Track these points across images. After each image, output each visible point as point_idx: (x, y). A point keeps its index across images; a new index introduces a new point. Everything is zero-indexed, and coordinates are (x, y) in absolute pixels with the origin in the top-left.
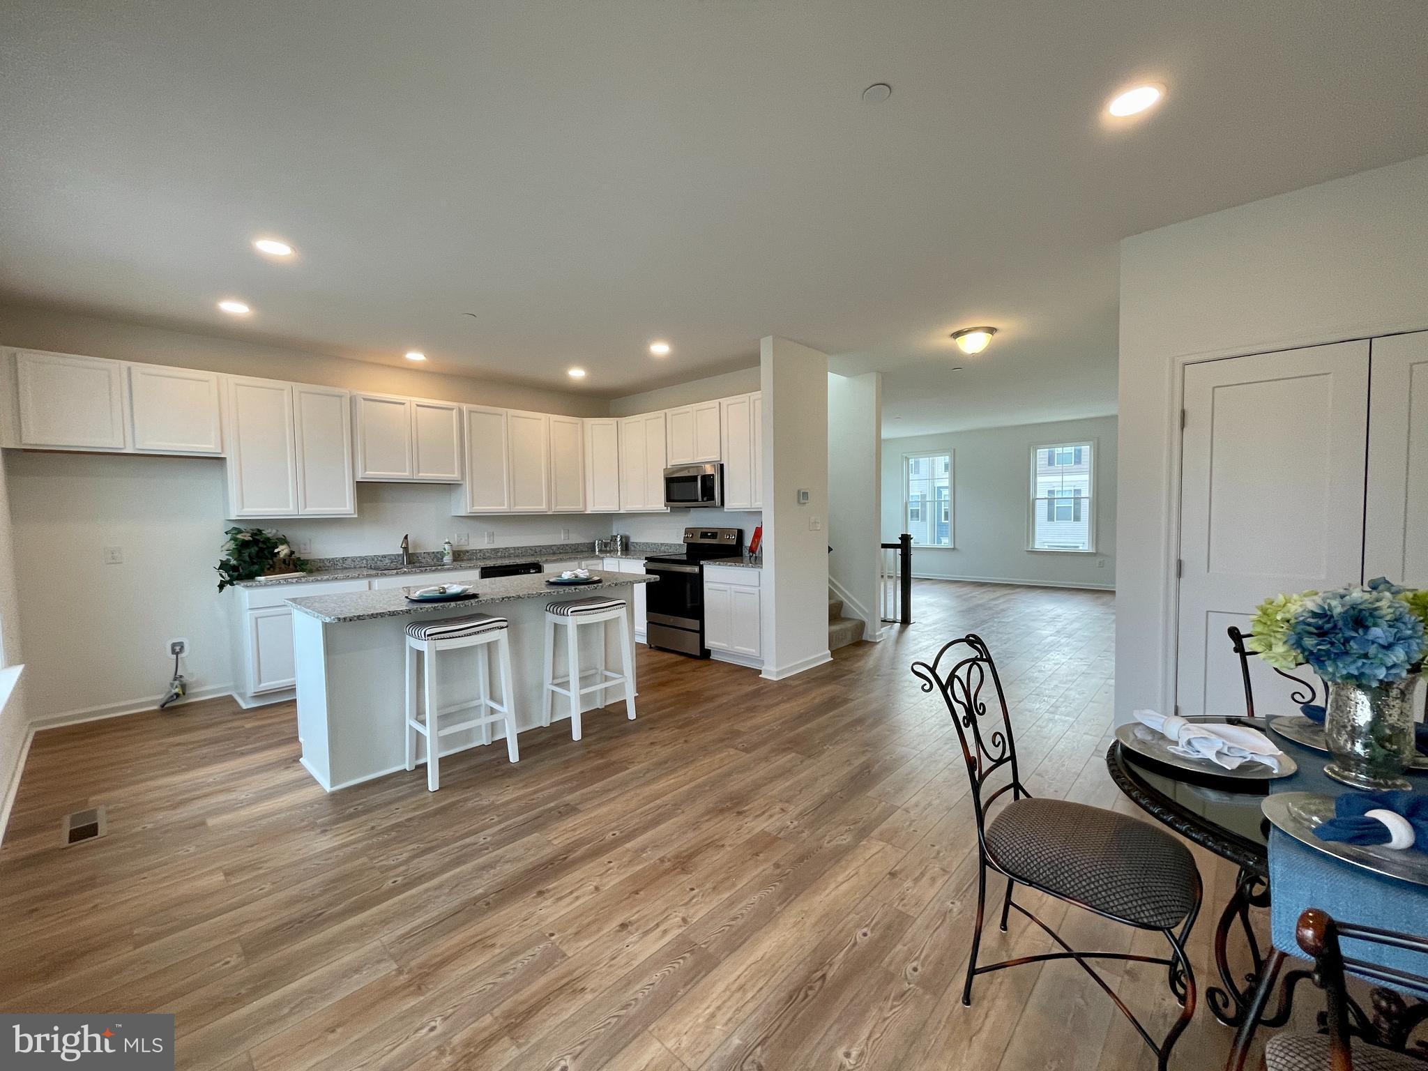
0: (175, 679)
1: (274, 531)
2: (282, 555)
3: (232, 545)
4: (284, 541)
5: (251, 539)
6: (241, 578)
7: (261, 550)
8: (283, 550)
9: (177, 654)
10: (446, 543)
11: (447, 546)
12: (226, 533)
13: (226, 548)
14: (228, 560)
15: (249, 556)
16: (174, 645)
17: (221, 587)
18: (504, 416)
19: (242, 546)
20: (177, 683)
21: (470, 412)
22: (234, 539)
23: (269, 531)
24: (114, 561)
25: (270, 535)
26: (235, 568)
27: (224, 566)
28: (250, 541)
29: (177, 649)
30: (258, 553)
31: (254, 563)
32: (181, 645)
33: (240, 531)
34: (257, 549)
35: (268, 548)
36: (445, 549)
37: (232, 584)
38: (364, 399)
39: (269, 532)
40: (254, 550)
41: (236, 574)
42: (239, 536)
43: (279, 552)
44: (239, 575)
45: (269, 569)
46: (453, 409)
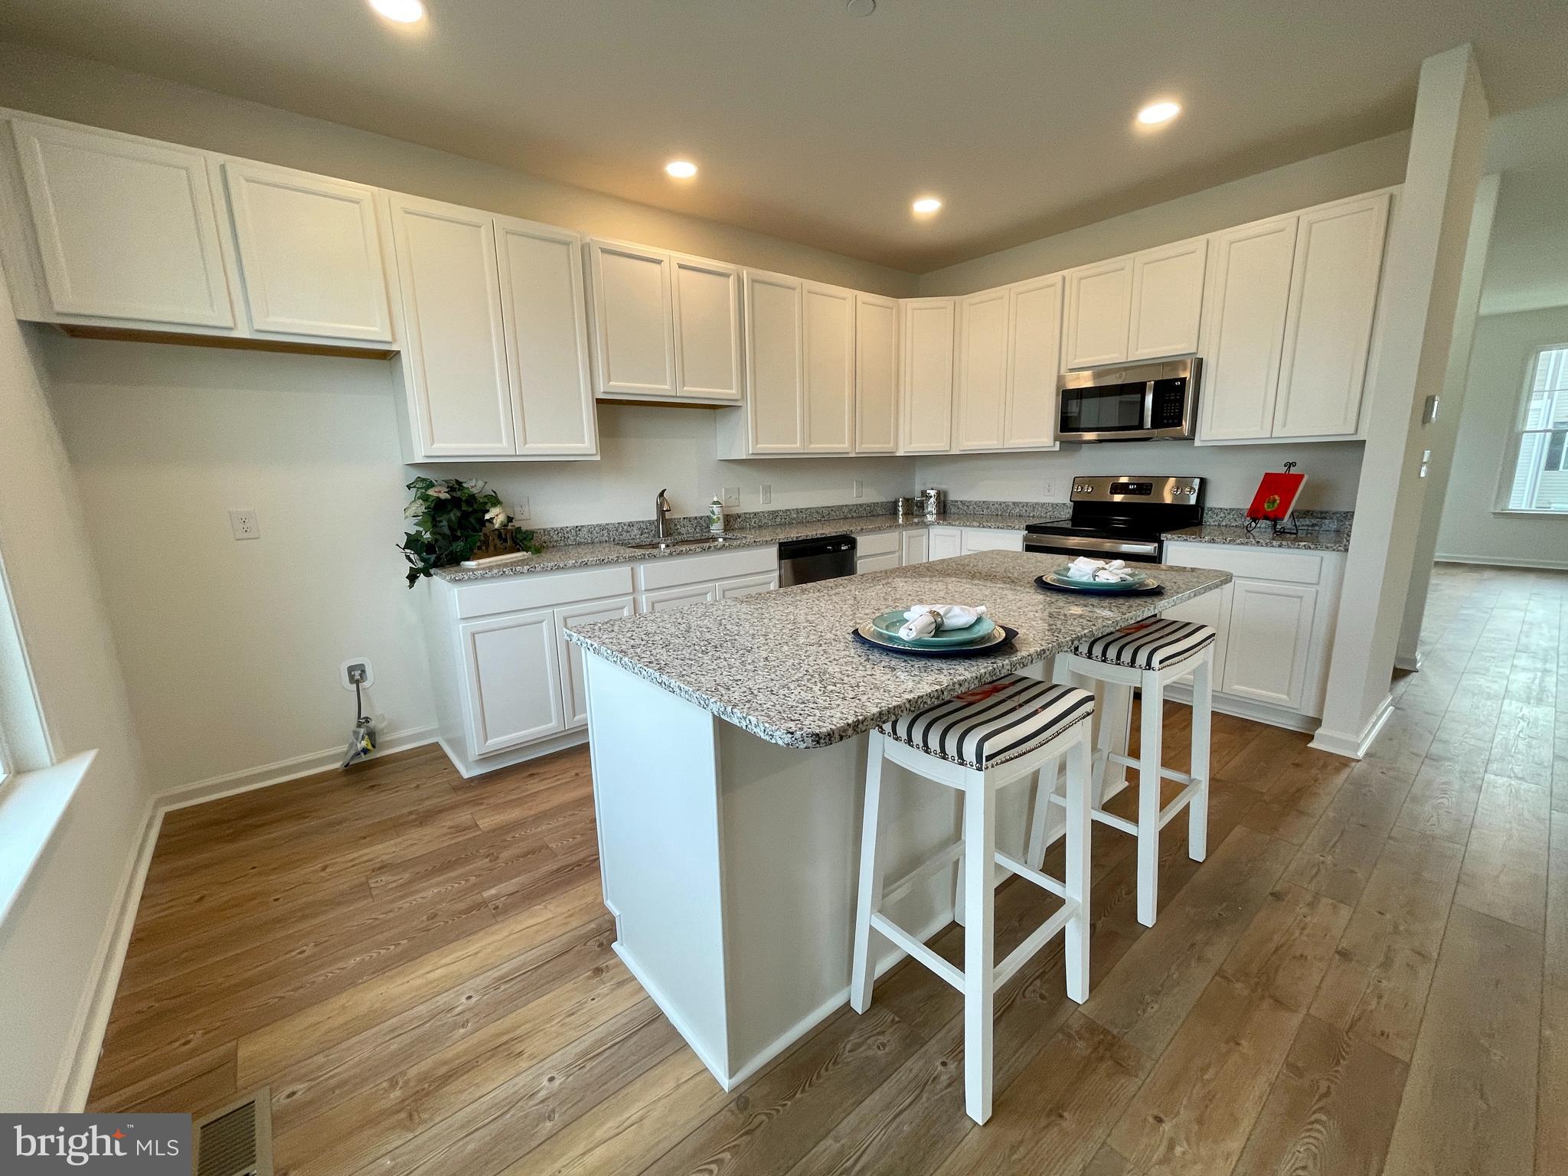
0: (359, 725)
1: (480, 484)
2: (497, 524)
3: (420, 508)
4: (495, 501)
5: (447, 496)
6: (439, 564)
7: (465, 515)
8: (496, 516)
9: (357, 682)
10: (715, 503)
11: (716, 509)
12: (409, 487)
13: (411, 512)
14: (419, 533)
15: (450, 528)
16: (351, 669)
17: (412, 578)
18: (798, 290)
19: (436, 510)
20: (362, 731)
21: (754, 281)
22: (425, 498)
23: (473, 483)
24: (245, 535)
25: (475, 491)
26: (430, 548)
27: (413, 542)
28: (446, 500)
29: (357, 675)
30: (460, 519)
31: (456, 539)
32: (362, 669)
33: (431, 485)
34: (459, 514)
35: (475, 511)
36: (713, 512)
37: (428, 575)
38: (604, 251)
39: (474, 485)
40: (454, 515)
41: (433, 557)
42: (431, 492)
43: (492, 519)
44: (438, 558)
45: (479, 548)
46: (728, 276)
